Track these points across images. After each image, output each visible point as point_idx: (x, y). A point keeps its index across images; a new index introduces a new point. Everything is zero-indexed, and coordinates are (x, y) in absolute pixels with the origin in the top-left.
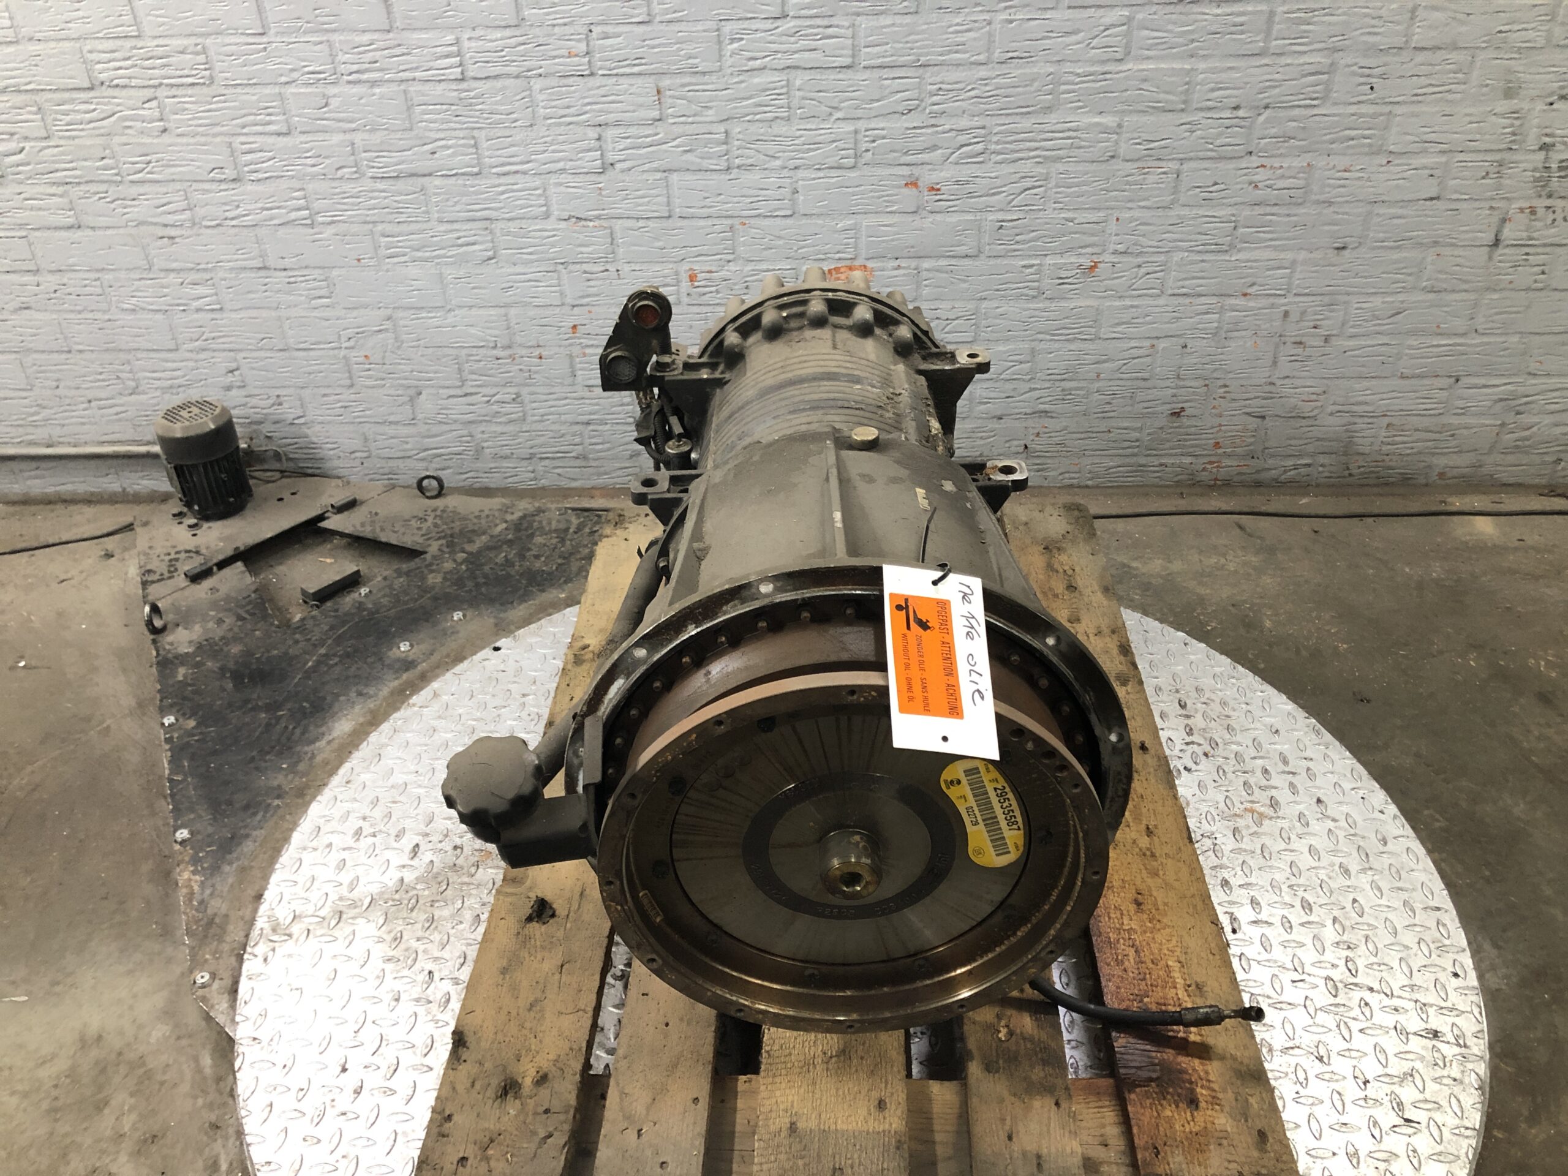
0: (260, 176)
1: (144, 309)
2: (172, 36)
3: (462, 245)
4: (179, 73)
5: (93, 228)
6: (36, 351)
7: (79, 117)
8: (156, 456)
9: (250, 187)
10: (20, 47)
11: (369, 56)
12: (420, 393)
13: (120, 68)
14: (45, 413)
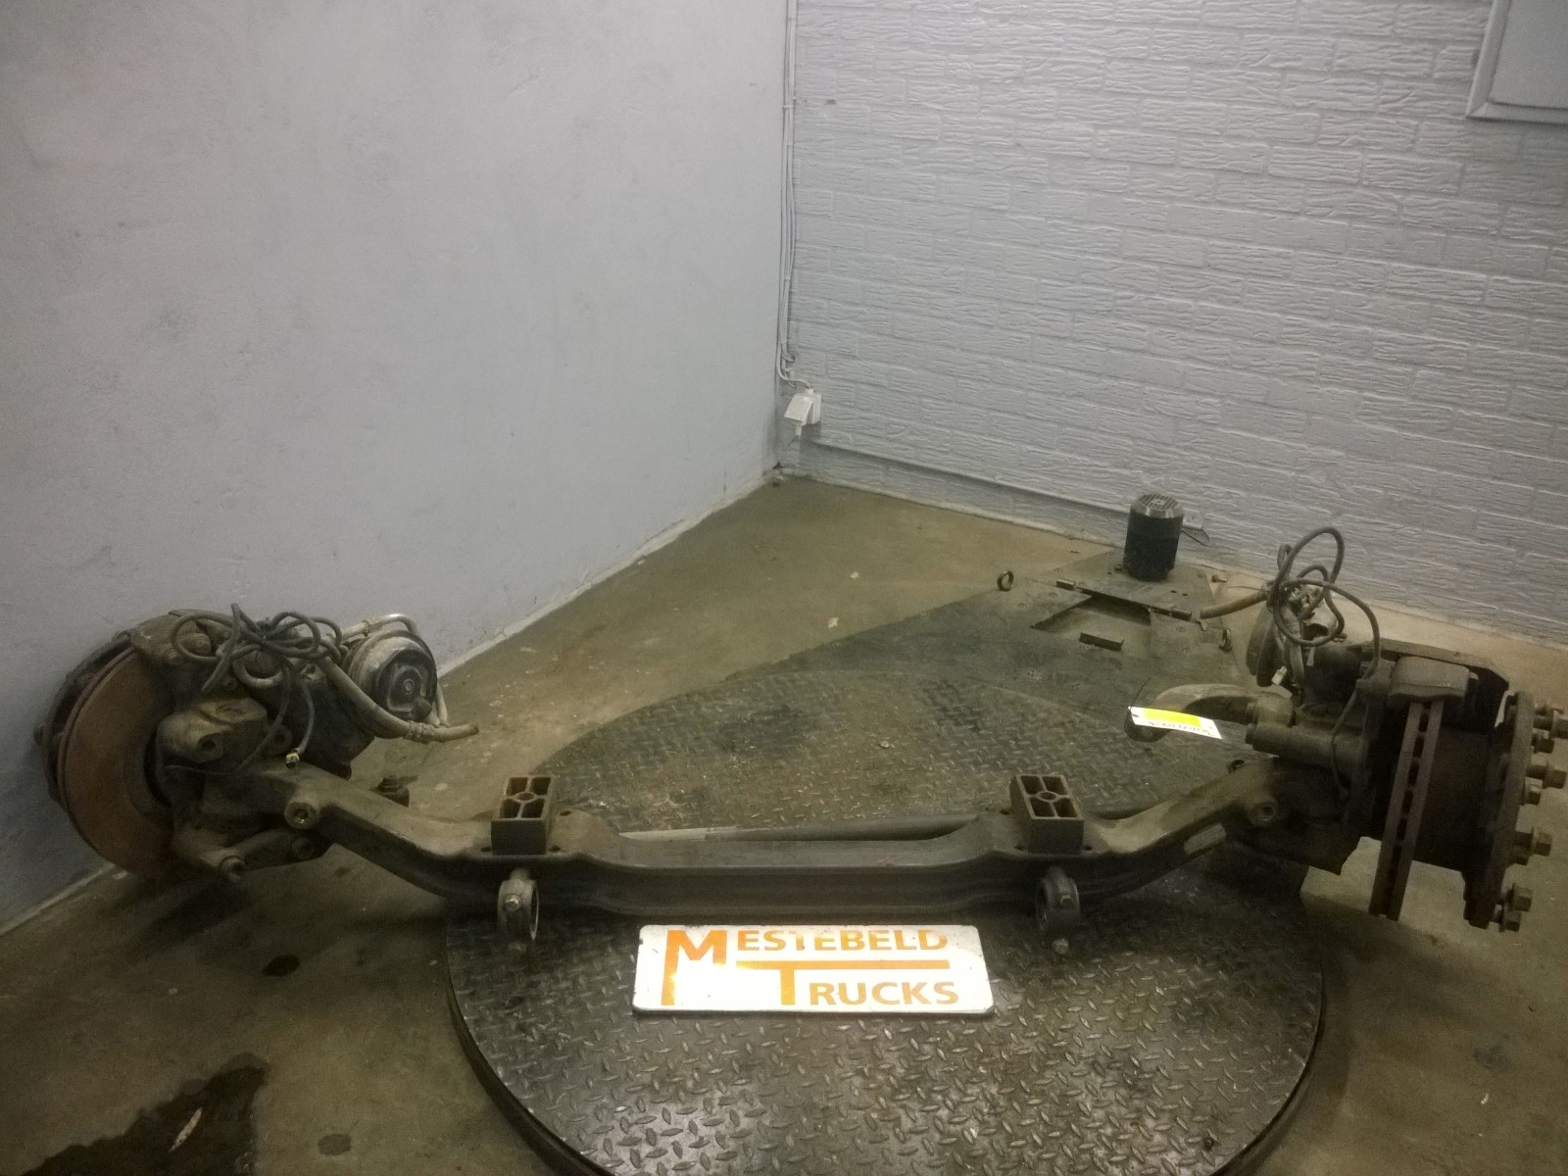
0: (1289, 342)
1: (1160, 413)
2: (1271, 245)
3: (1425, 418)
4: (1268, 268)
5: (1153, 355)
6: (1073, 426)
7: (1182, 284)
8: (1125, 514)
9: (1279, 349)
10: (1166, 235)
11: (1414, 280)
12: (1339, 515)
13: (1227, 259)
14: (1056, 467)
